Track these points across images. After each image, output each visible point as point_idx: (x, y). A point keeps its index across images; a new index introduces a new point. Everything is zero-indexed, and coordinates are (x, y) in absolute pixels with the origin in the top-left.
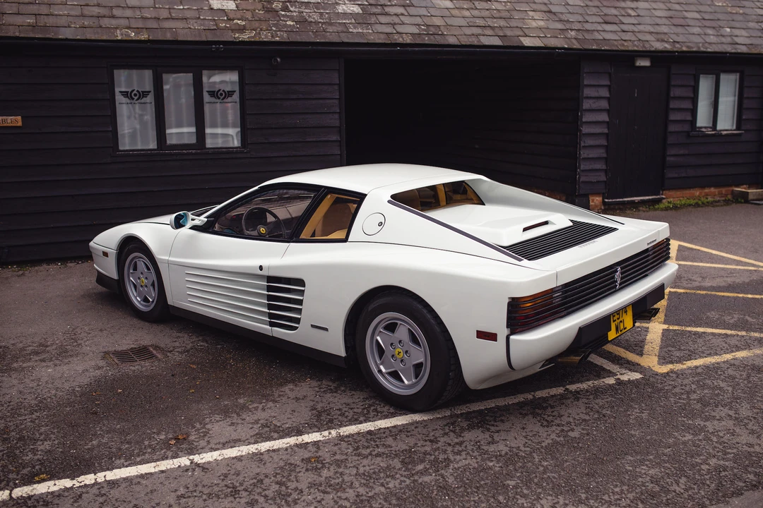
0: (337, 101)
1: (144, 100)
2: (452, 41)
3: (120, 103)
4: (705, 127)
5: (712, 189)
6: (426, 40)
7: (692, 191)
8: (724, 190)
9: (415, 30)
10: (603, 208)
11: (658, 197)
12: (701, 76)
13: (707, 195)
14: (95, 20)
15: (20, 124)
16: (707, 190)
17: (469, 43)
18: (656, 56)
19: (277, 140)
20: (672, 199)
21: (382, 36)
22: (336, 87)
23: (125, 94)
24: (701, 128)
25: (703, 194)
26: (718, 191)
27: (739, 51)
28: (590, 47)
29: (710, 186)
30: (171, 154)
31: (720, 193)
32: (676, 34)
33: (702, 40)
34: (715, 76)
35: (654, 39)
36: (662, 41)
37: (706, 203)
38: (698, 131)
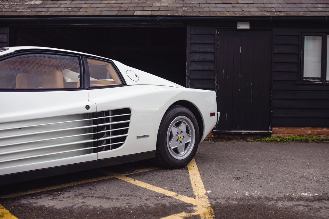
2: (80, 14)
4: (313, 78)
5: (325, 130)
6: (62, 14)
7: (303, 129)
10: (213, 136)
11: (267, 131)
12: (305, 37)
13: (319, 134)
16: (319, 130)
17: (90, 15)
18: (254, 20)
20: (281, 135)
24: (308, 78)
25: (315, 133)
28: (191, 15)
29: (323, 127)
32: (284, 7)
33: (307, 10)
34: (321, 37)
35: (258, 10)
36: (265, 11)
37: (318, 140)
38: (306, 81)
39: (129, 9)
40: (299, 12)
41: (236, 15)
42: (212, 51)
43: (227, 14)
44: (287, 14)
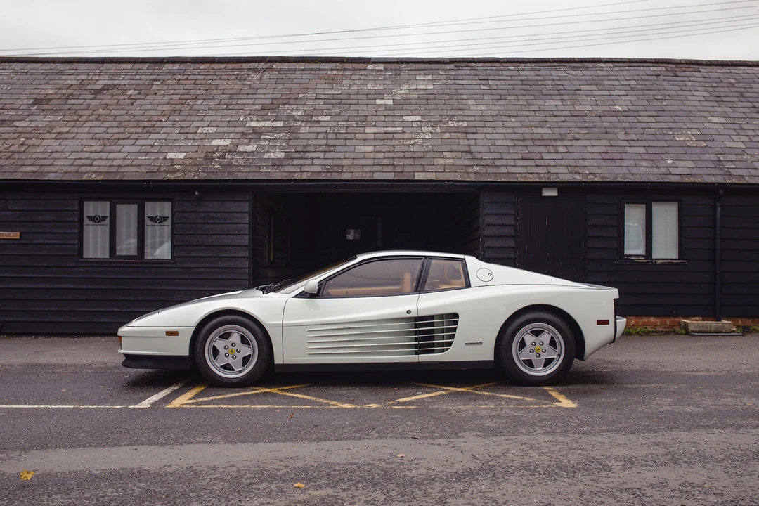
0: (247, 226)
1: (102, 223)
2: (346, 176)
3: (87, 225)
4: (635, 256)
5: (652, 319)
6: (322, 177)
8: (668, 321)
9: (319, 169)
12: (626, 205)
13: (645, 324)
14: (76, 168)
15: (18, 237)
16: (645, 320)
17: (360, 178)
18: (563, 187)
19: (197, 254)
21: (284, 174)
22: (247, 215)
23: (90, 218)
24: (630, 256)
25: (640, 324)
26: (661, 322)
27: (666, 180)
28: (486, 180)
29: (649, 315)
30: (116, 262)
31: (664, 325)
32: (599, 167)
33: (627, 172)
34: (644, 205)
35: (567, 172)
36: (576, 173)
37: (643, 332)
38: (627, 259)
39: (406, 169)
40: (616, 174)
41: (541, 180)
42: (513, 223)
43: (529, 178)
44: (602, 178)
